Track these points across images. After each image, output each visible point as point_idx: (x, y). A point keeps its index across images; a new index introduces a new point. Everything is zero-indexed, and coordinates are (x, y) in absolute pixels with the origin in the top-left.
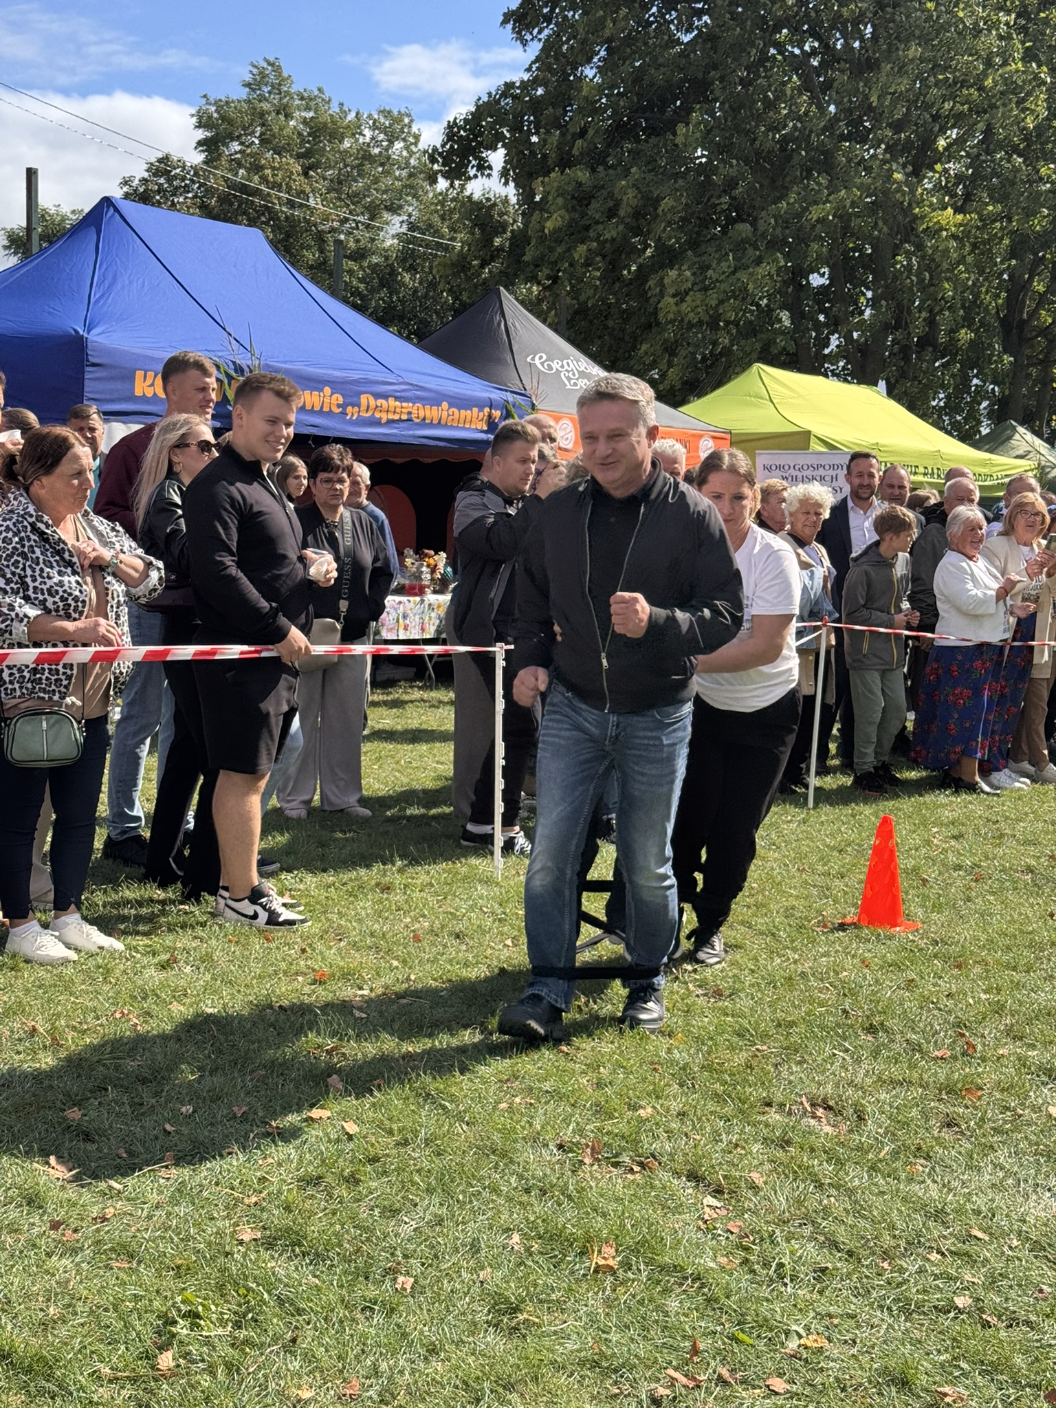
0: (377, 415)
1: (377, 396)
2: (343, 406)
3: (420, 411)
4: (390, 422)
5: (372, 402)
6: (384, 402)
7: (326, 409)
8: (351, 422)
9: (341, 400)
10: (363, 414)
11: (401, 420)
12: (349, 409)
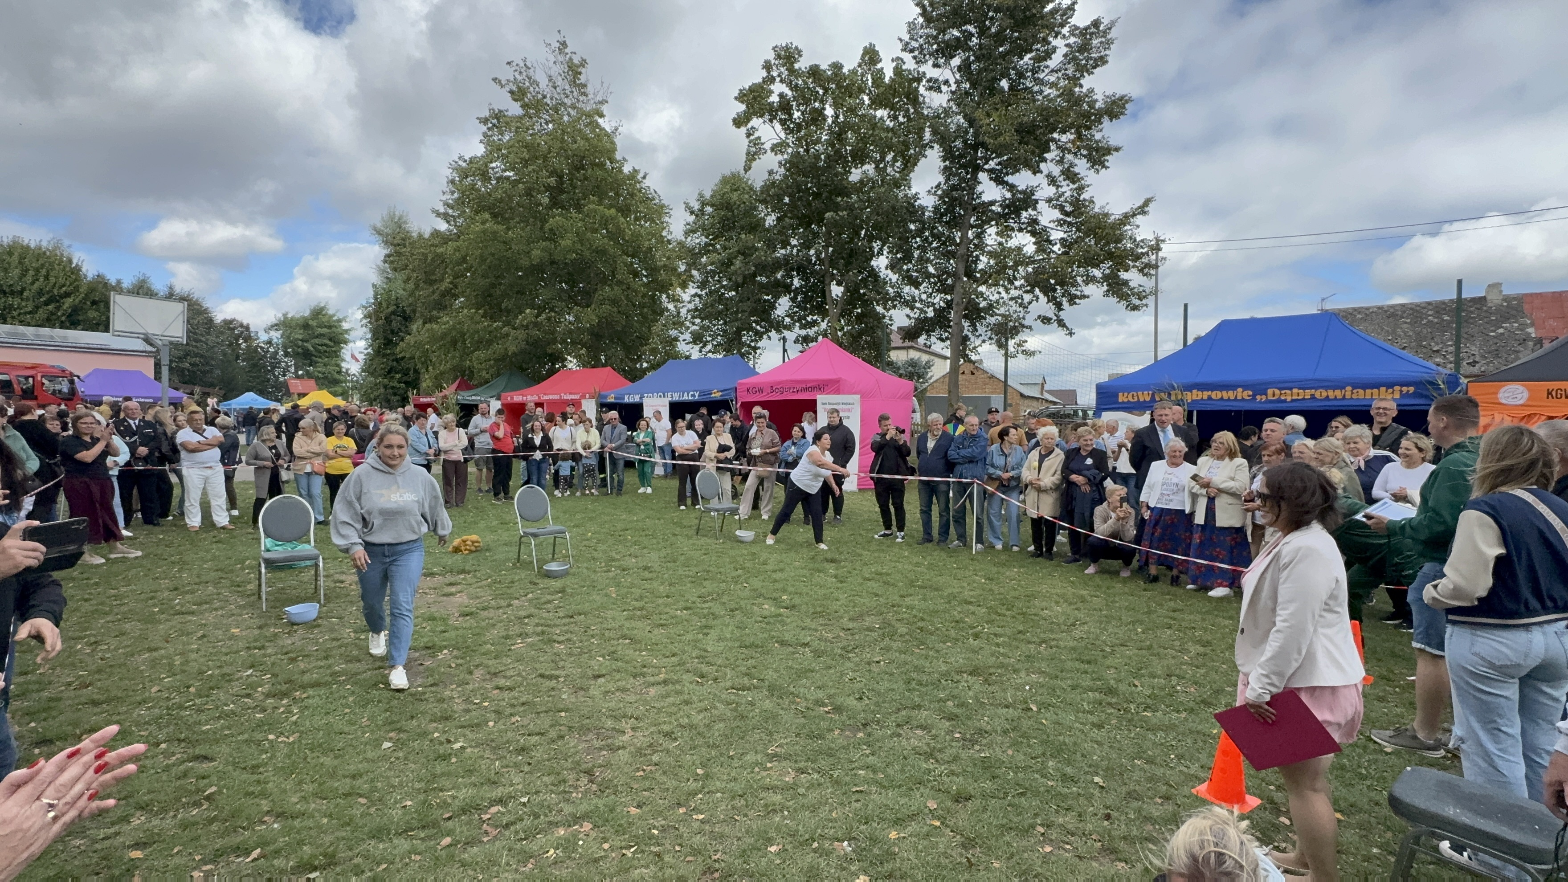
0: (1283, 398)
1: (1280, 389)
2: (1254, 396)
3: (1320, 394)
4: (1293, 401)
5: (1277, 392)
6: (1288, 392)
7: (1239, 397)
8: (1260, 402)
9: (1250, 393)
10: (1270, 397)
11: (1304, 399)
12: (1259, 397)
